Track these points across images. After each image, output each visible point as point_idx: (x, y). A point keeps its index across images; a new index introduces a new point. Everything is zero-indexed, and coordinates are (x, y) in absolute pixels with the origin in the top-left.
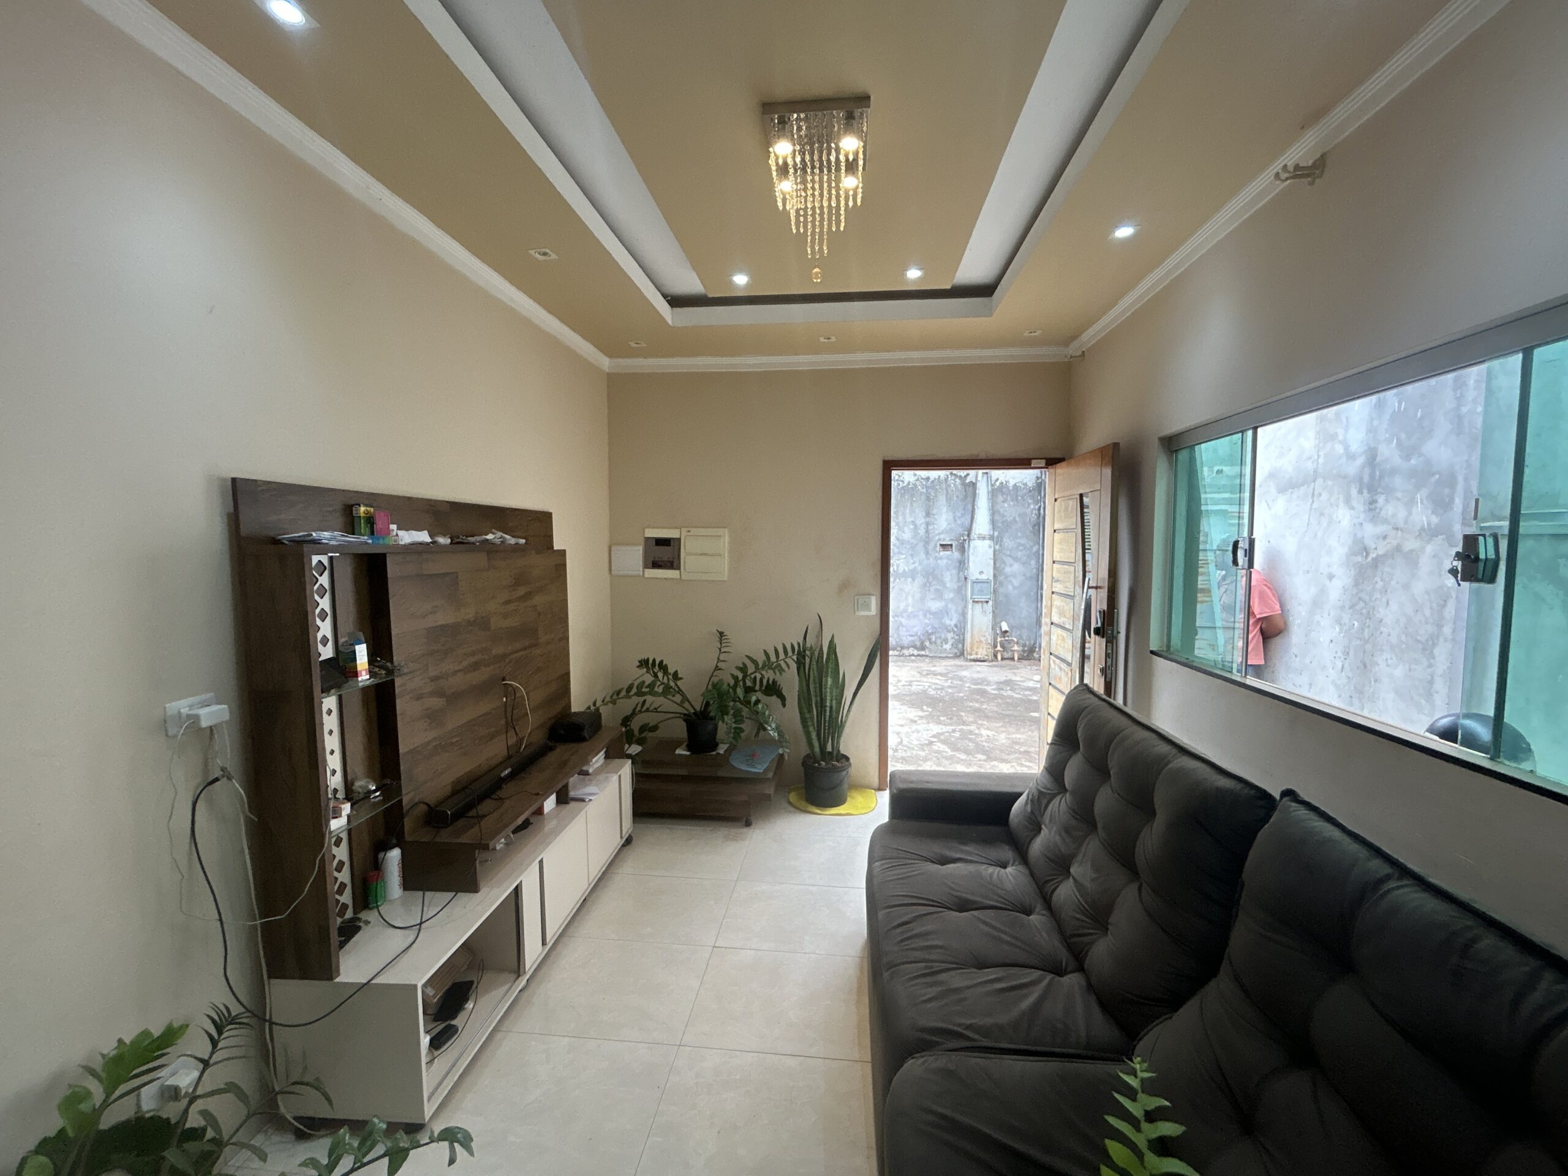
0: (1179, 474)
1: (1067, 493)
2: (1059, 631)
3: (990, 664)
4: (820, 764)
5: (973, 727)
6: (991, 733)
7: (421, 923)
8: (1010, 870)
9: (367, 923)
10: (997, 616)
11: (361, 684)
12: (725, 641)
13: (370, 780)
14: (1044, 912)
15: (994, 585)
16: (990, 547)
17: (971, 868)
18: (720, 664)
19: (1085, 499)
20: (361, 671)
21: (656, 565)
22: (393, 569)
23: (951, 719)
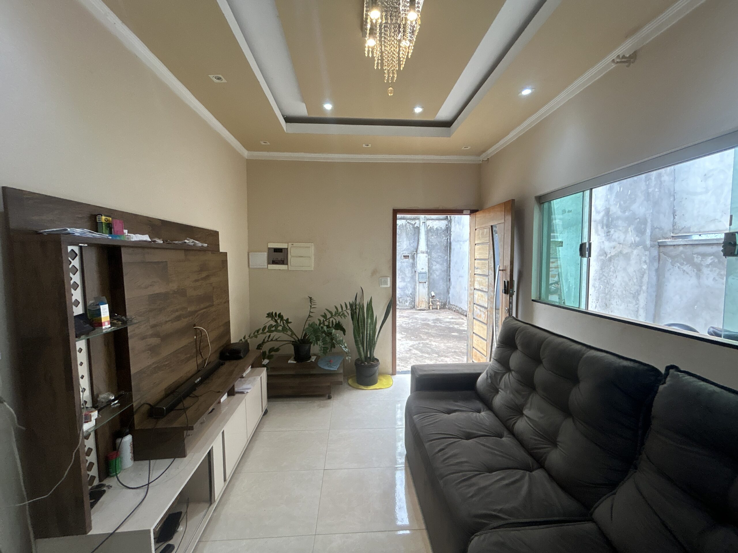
0: (544, 215)
1: (484, 226)
2: (480, 293)
3: (427, 311)
4: (364, 364)
5: (427, 341)
6: (437, 344)
7: (149, 483)
8: (483, 413)
9: (109, 487)
10: (430, 289)
11: (104, 331)
12: (314, 302)
13: (110, 393)
14: (509, 436)
15: (428, 274)
16: (427, 257)
17: (464, 414)
18: (310, 314)
19: (494, 229)
20: (104, 322)
21: (274, 262)
22: (126, 257)
23: (416, 338)
